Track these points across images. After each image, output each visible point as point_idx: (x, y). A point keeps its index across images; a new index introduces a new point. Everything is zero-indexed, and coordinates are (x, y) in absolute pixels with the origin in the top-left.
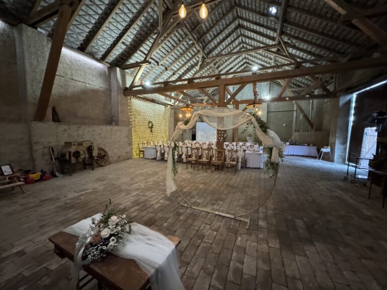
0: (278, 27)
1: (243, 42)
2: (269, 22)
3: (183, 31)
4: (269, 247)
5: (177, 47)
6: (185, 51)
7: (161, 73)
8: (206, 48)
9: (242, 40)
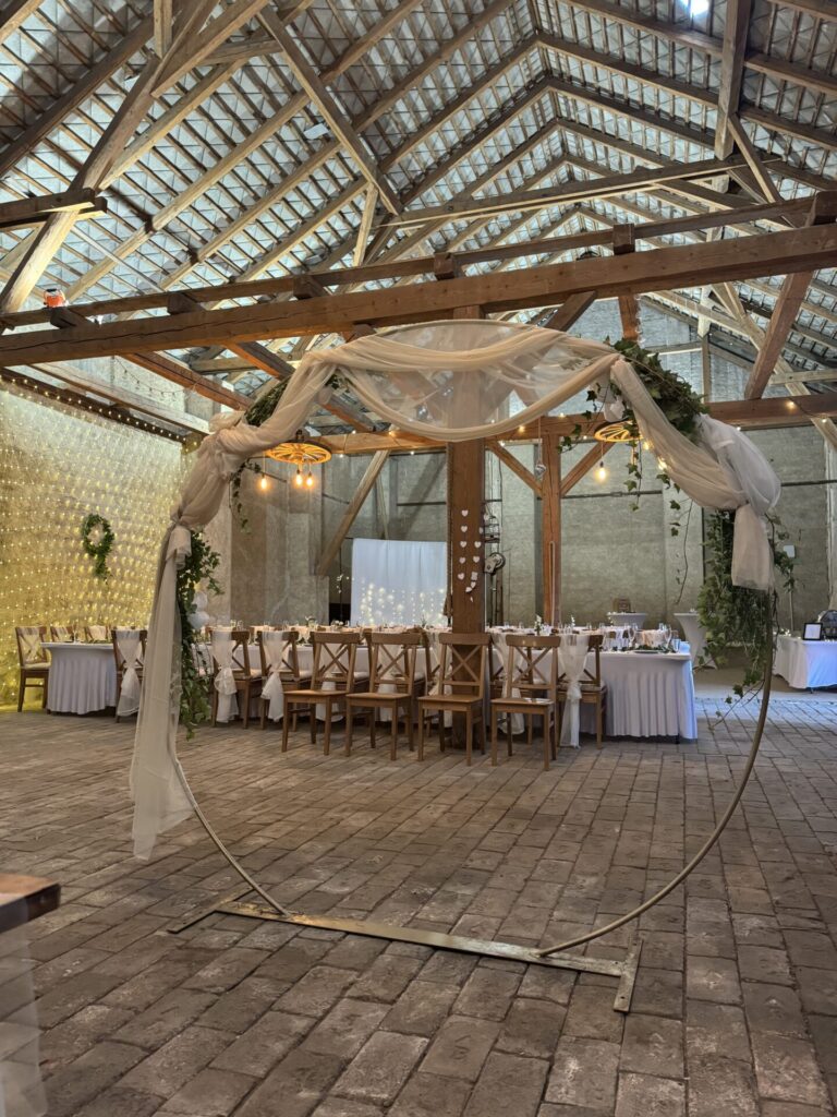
0: (721, 79)
1: (567, 154)
2: (681, 57)
3: (280, 74)
4: (761, 1102)
5: (245, 145)
6: (288, 171)
7: (165, 272)
8: (395, 168)
9: (564, 145)
